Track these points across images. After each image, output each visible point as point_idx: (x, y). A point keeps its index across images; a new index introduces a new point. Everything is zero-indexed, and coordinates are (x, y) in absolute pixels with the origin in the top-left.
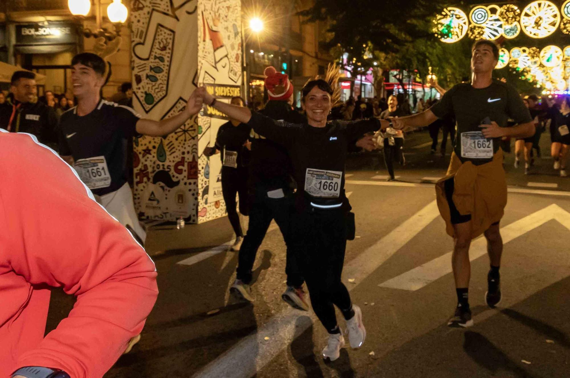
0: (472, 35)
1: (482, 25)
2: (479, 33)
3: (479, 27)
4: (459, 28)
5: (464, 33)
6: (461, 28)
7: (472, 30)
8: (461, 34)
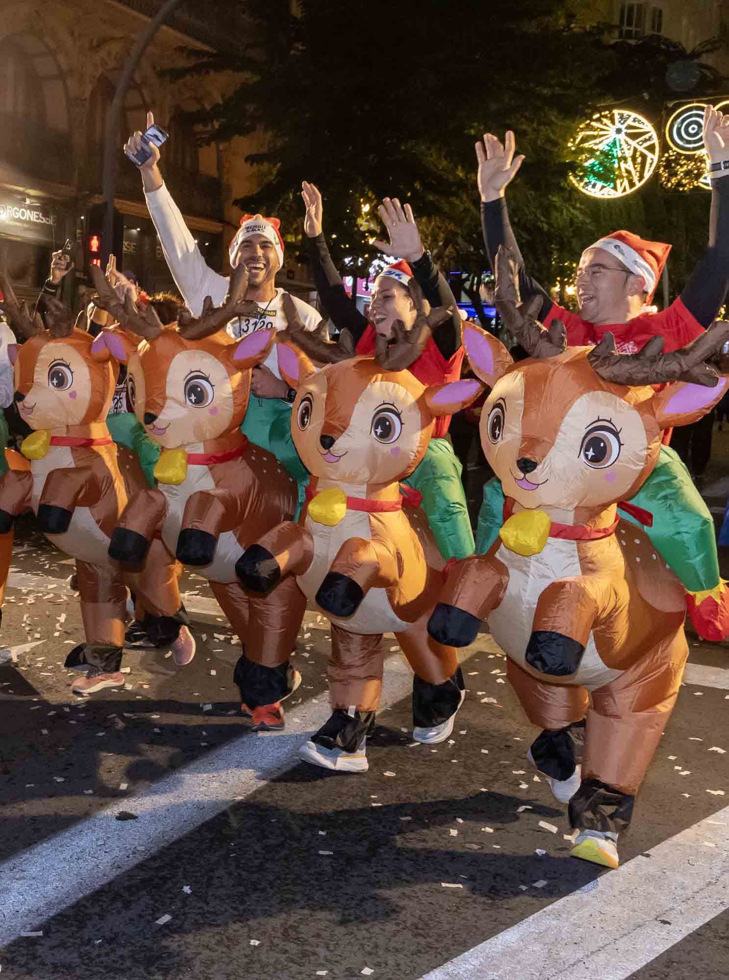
0: (669, 181)
1: (698, 153)
2: (688, 173)
3: (689, 158)
4: (634, 158)
5: (647, 175)
6: (639, 160)
7: (670, 165)
8: (641, 177)
